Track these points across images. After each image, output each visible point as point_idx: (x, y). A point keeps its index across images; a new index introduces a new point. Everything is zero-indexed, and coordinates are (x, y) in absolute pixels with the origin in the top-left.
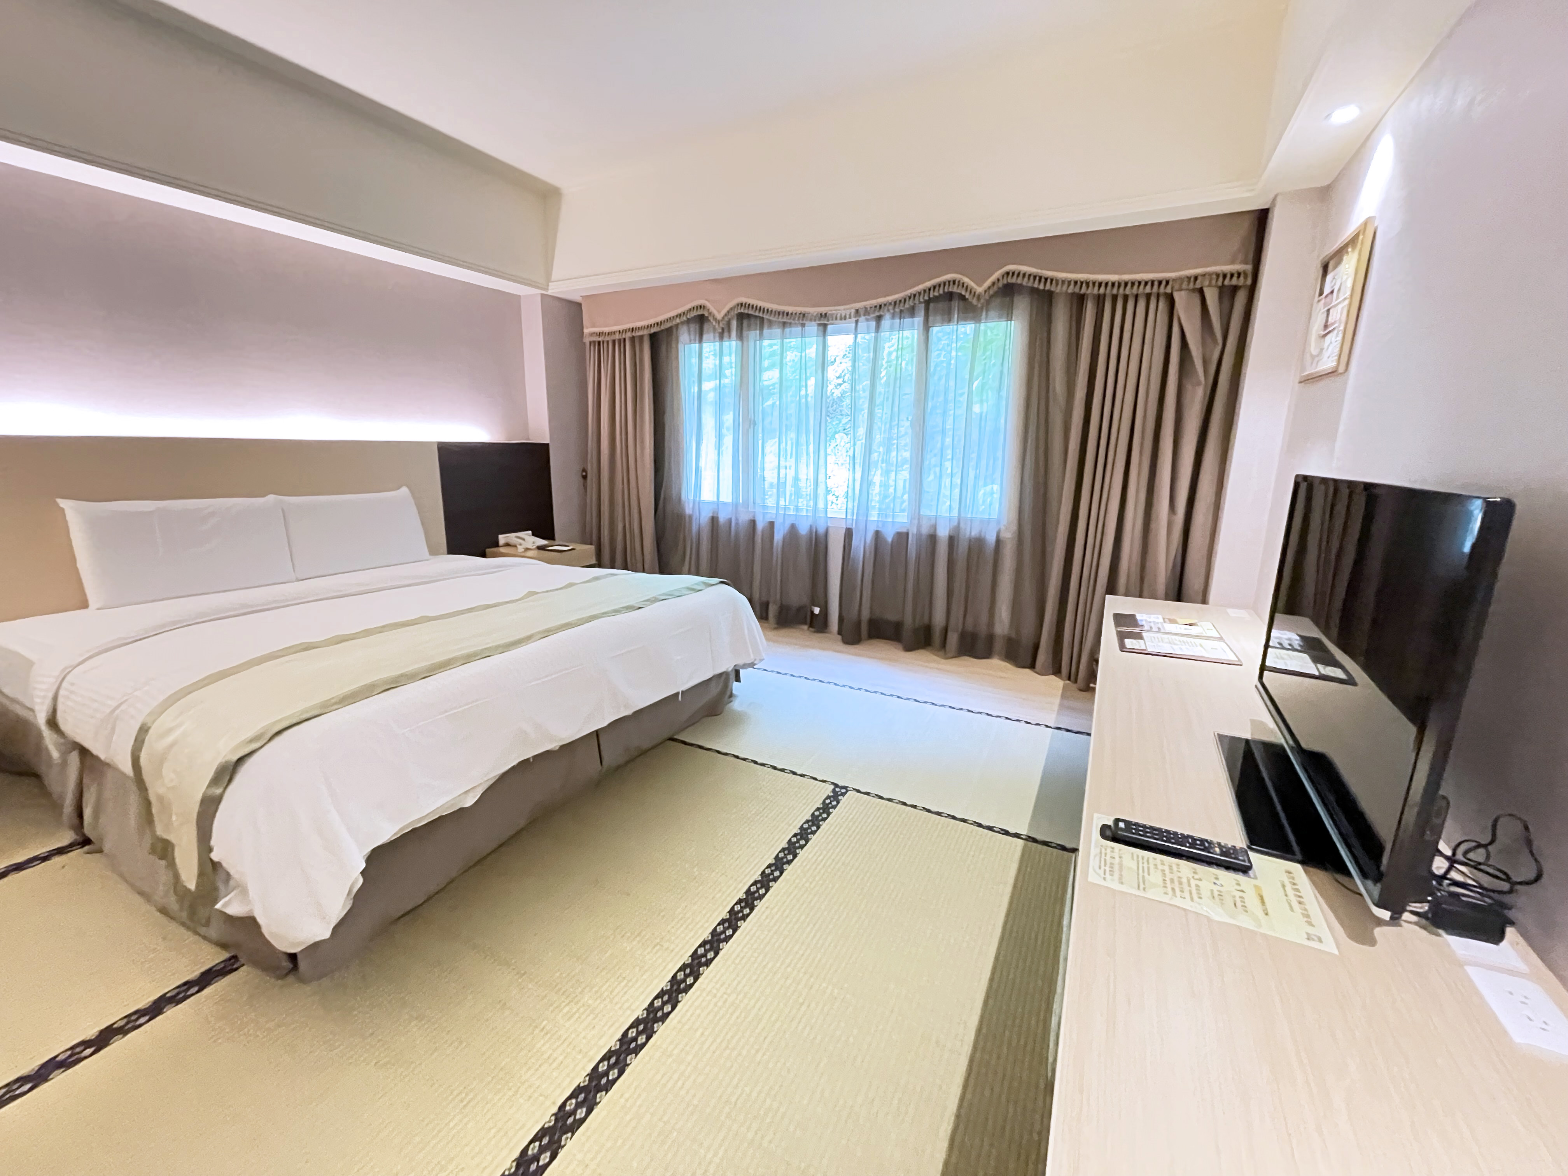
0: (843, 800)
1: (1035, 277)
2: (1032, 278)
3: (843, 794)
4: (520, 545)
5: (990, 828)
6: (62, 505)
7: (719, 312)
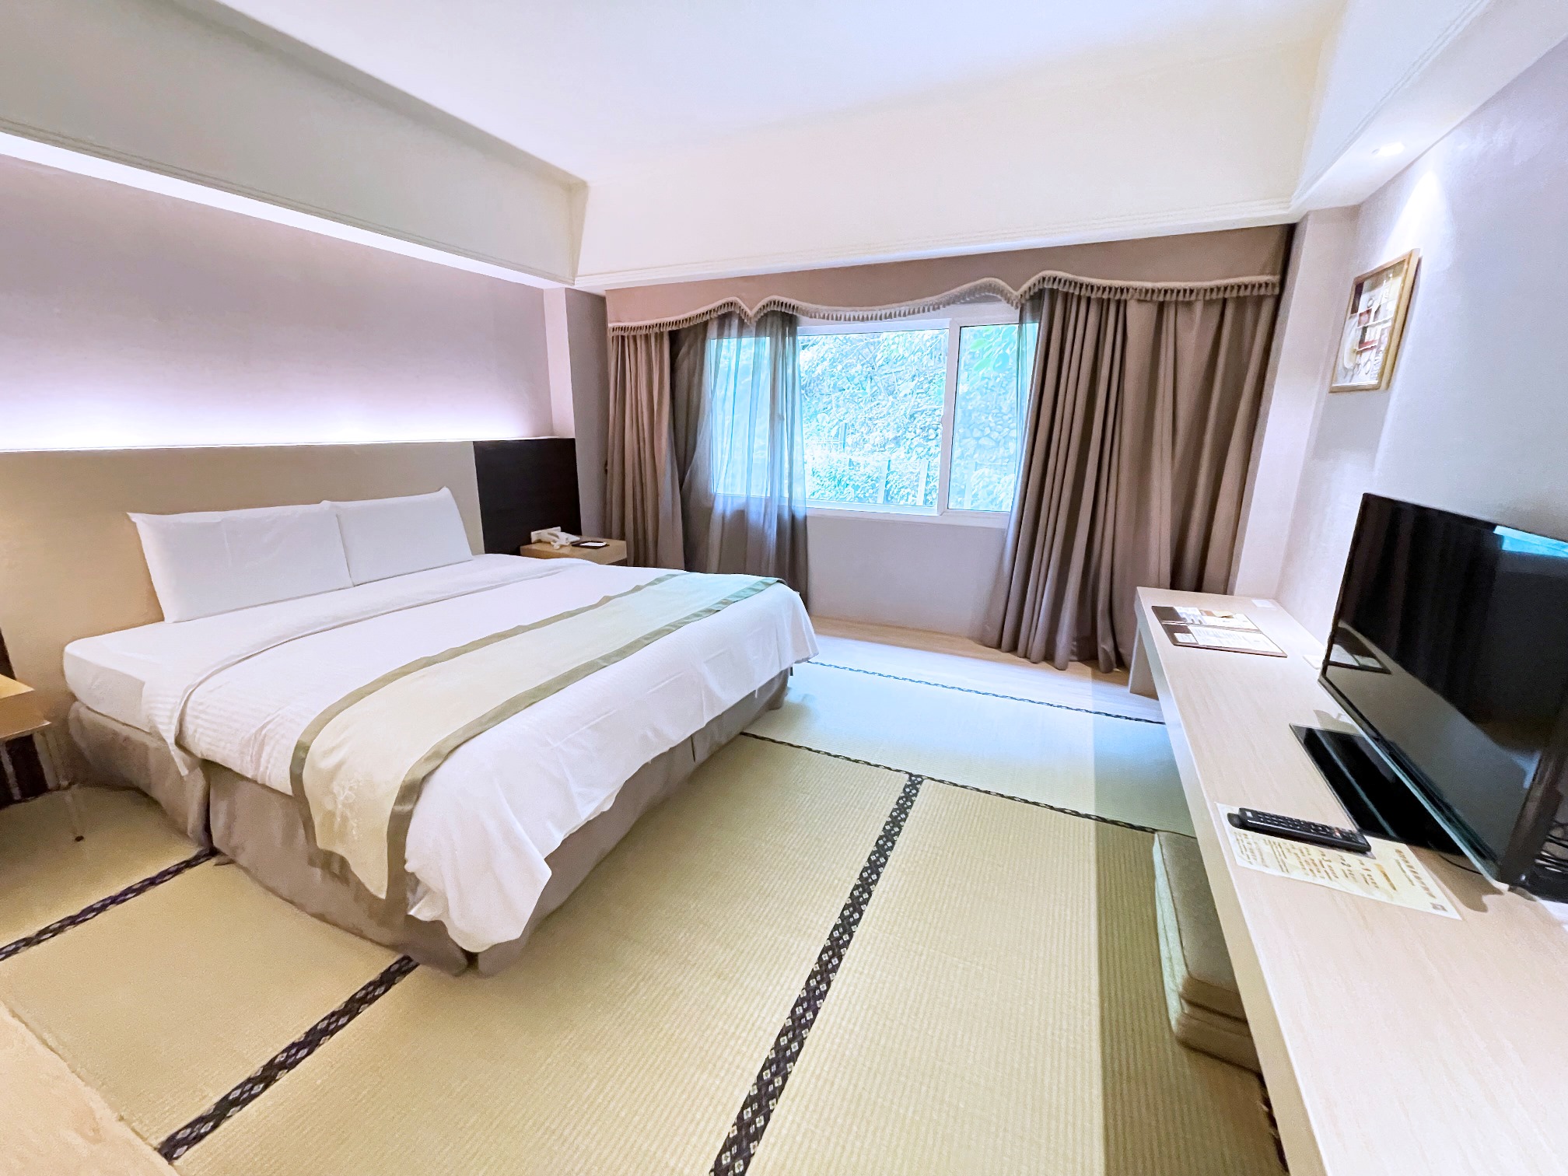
0: (922, 788)
1: (1070, 283)
2: (1068, 283)
3: (920, 783)
4: (555, 542)
5: (1062, 811)
6: (133, 520)
7: (751, 309)
